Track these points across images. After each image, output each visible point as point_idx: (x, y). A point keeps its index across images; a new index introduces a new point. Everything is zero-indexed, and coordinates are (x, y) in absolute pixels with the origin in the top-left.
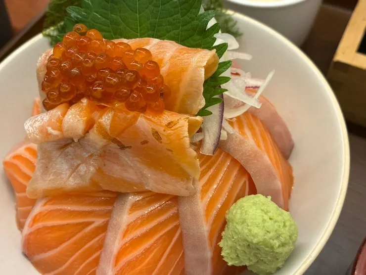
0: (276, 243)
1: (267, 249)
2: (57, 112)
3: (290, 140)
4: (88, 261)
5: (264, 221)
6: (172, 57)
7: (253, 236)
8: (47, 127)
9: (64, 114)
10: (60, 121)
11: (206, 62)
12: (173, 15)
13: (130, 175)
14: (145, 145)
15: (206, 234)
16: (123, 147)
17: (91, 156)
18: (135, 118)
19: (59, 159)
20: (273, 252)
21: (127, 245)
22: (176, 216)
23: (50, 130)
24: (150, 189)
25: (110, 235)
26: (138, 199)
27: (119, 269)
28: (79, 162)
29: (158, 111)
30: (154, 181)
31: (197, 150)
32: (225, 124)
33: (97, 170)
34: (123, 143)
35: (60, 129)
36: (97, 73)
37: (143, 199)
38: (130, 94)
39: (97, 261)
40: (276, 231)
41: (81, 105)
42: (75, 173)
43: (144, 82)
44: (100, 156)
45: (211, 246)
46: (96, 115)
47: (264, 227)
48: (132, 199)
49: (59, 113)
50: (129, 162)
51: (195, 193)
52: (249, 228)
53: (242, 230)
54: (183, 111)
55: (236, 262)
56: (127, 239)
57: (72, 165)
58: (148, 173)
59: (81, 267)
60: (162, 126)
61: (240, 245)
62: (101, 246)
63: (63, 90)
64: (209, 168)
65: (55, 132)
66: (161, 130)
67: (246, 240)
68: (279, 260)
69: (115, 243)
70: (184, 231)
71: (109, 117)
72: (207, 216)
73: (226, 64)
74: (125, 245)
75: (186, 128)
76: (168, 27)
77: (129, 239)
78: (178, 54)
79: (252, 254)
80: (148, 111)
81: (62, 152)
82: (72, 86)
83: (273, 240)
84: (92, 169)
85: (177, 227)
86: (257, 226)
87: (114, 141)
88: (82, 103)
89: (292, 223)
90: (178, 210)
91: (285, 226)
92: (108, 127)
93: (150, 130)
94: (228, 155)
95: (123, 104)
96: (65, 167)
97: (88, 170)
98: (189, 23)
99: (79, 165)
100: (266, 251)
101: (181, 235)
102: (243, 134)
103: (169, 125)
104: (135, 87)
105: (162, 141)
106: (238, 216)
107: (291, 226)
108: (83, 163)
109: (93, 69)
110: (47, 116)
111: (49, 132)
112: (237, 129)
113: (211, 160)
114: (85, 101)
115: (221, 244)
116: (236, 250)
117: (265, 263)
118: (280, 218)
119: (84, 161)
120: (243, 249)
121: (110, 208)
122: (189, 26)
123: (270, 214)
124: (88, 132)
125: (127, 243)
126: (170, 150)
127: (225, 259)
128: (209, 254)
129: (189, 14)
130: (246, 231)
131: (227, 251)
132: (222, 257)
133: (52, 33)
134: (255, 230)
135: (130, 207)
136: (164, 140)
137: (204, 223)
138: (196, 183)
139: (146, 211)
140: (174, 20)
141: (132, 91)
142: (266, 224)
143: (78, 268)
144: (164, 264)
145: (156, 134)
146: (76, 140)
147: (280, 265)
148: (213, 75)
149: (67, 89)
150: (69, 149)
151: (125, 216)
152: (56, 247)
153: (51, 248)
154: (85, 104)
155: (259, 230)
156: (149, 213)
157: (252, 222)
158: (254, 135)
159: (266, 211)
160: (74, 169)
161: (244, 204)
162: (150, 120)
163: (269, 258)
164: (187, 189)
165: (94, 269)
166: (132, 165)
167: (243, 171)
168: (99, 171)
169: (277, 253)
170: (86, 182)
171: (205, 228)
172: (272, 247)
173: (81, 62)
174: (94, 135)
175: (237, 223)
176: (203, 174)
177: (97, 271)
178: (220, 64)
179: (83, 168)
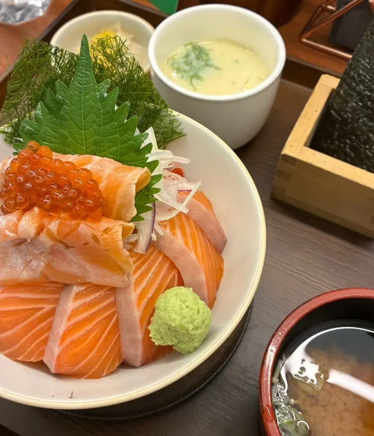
0: (191, 327)
1: (183, 331)
2: (13, 217)
3: (223, 236)
4: (38, 341)
5: (181, 309)
6: (109, 175)
7: (172, 321)
8: (5, 230)
9: (19, 220)
10: (16, 225)
11: (137, 180)
12: (113, 135)
13: (75, 270)
14: (87, 246)
15: (138, 319)
16: (68, 247)
17: (42, 253)
18: (78, 225)
19: (14, 255)
20: (188, 334)
21: (71, 327)
22: (114, 304)
23: (7, 232)
24: (91, 281)
25: (57, 319)
26: (81, 289)
27: (64, 347)
28: (31, 258)
29: (97, 220)
30: (95, 275)
31: (130, 251)
32: (157, 227)
33: (46, 265)
34: (68, 244)
35: (16, 231)
36: (47, 188)
37: (85, 290)
38: (73, 207)
39: (46, 341)
40: (191, 317)
41: (34, 212)
42: (28, 267)
43: (86, 196)
44: (49, 253)
45: (142, 328)
46: (46, 221)
47: (181, 313)
48: (76, 289)
49: (15, 219)
50: (73, 259)
51: (130, 285)
52: (169, 314)
53: (164, 315)
54: (119, 218)
55: (161, 342)
56: (71, 323)
57: (25, 260)
58: (89, 268)
59: (33, 346)
60: (100, 232)
61: (162, 328)
62: (49, 327)
63: (18, 201)
64: (143, 263)
65: (12, 235)
66: (99, 234)
67: (166, 324)
68: (195, 341)
69: (61, 325)
70: (120, 317)
71: (56, 224)
72: (139, 304)
73: (158, 177)
74: (69, 327)
75: (120, 233)
76: (108, 144)
77: (73, 322)
78: (114, 173)
79: (173, 336)
80: (88, 219)
81: (17, 249)
82: (26, 197)
83: (188, 324)
84: (42, 264)
85: (114, 313)
86: (176, 313)
87: (61, 242)
88: (34, 211)
89: (205, 310)
90: (115, 299)
91: (198, 312)
92: (55, 232)
93: (90, 234)
94: (160, 252)
95: (68, 214)
96: (20, 261)
97: (39, 265)
98: (126, 142)
99: (31, 260)
100: (182, 333)
101: (118, 319)
102: (174, 234)
103: (106, 231)
104: (77, 201)
105: (100, 243)
106: (162, 304)
107: (203, 313)
108: (34, 259)
109: (44, 184)
110: (5, 221)
111: (7, 234)
112: (168, 230)
113: (145, 257)
114: (36, 210)
115: (150, 328)
116: (160, 332)
117: (184, 343)
118: (195, 307)
119: (35, 257)
120: (166, 331)
121: (57, 296)
122: (126, 145)
123: (187, 303)
124: (39, 234)
125: (71, 326)
126: (107, 250)
127: (152, 340)
128: (140, 336)
129: (126, 135)
130: (167, 317)
131: (154, 333)
132: (151, 338)
133: (6, 130)
134: (174, 316)
135: (74, 296)
136: (101, 242)
137: (136, 310)
138: (130, 277)
139: (88, 299)
140: (114, 138)
141: (75, 204)
142: (183, 311)
143: (30, 347)
144: (102, 344)
145: (95, 238)
146: (29, 241)
147: (196, 344)
148: (147, 185)
149: (22, 200)
150: (23, 247)
151: (70, 303)
152: (11, 329)
153: (7, 330)
154: (36, 213)
155: (177, 316)
156: (90, 301)
157: (172, 310)
158: (184, 234)
159: (184, 300)
160: (27, 264)
161: (168, 295)
162: (90, 227)
163: (186, 339)
164: (122, 281)
165: (43, 348)
166: (76, 261)
167: (173, 266)
168: (48, 265)
169: (191, 335)
170: (37, 275)
171: (137, 314)
172: (187, 330)
173: (33, 178)
174: (43, 237)
175: (161, 311)
176: (137, 269)
177: (46, 349)
178: (152, 177)
179: (34, 263)
